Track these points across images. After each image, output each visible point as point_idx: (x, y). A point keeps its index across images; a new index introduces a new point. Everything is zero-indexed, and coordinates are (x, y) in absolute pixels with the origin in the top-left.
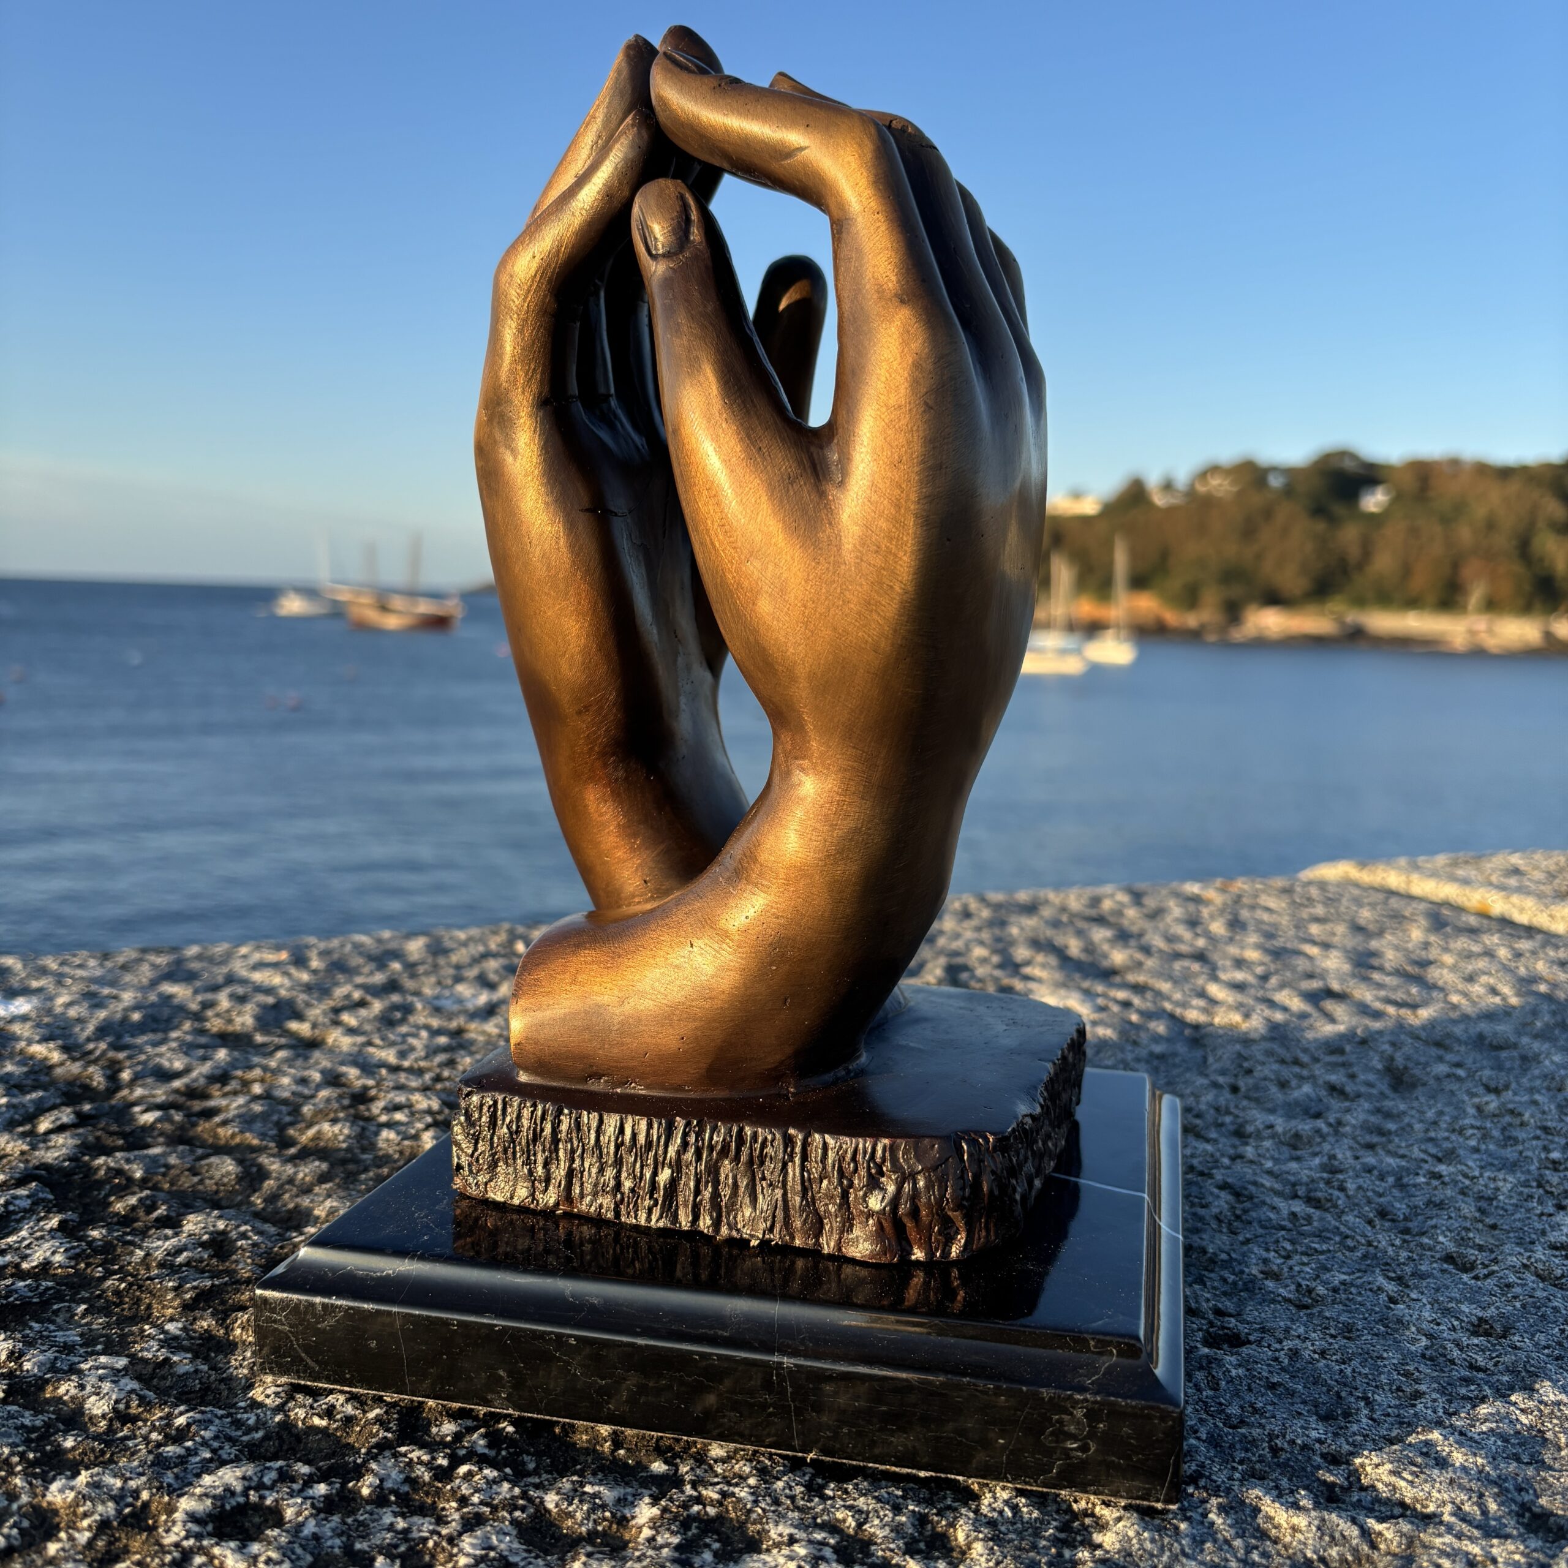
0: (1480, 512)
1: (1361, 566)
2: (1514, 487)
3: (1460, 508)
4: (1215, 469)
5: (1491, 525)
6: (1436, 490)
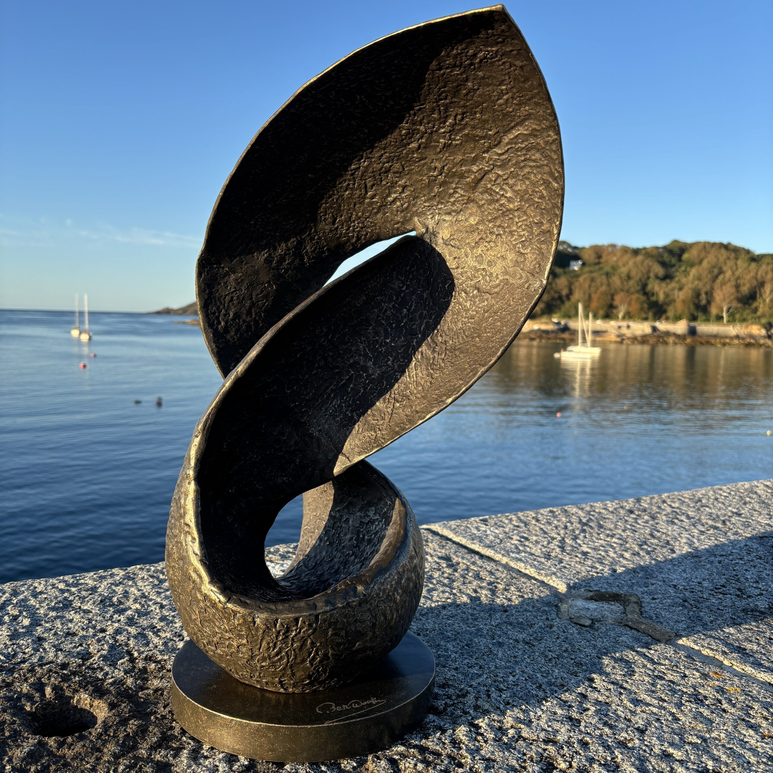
0: (624, 270)
1: (568, 297)
2: (640, 258)
3: (614, 268)
5: (629, 277)
6: (604, 259)
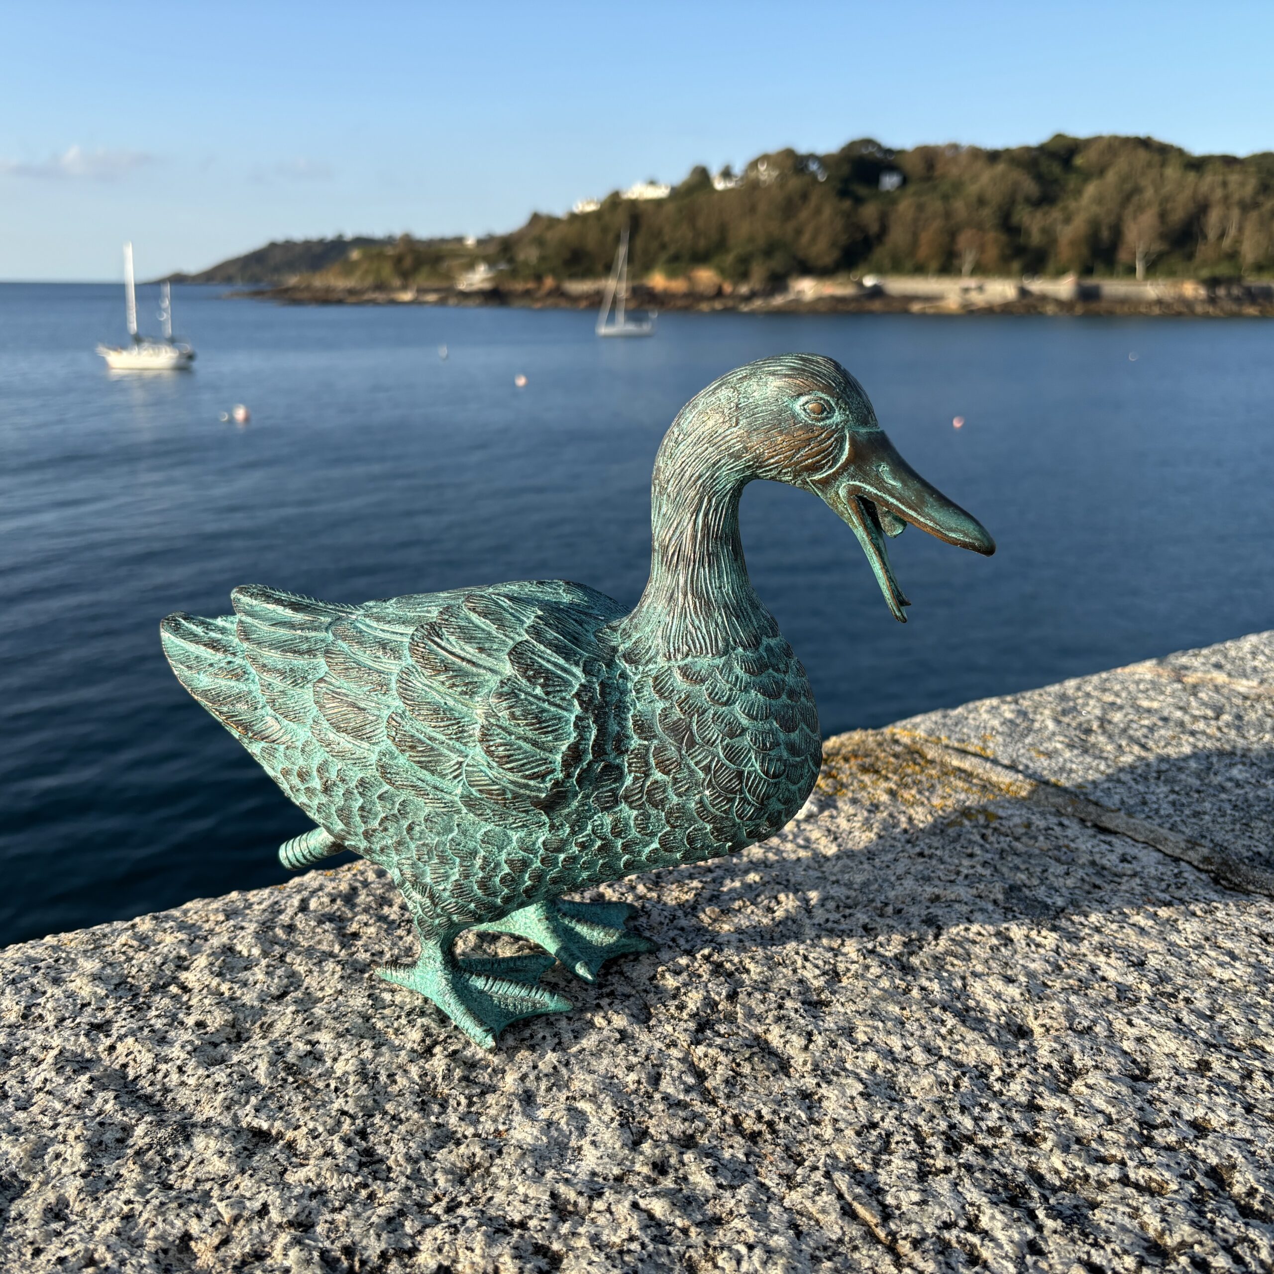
0: (973, 189)
1: (879, 238)
3: (958, 186)
4: (765, 158)
5: (981, 201)
6: (939, 171)
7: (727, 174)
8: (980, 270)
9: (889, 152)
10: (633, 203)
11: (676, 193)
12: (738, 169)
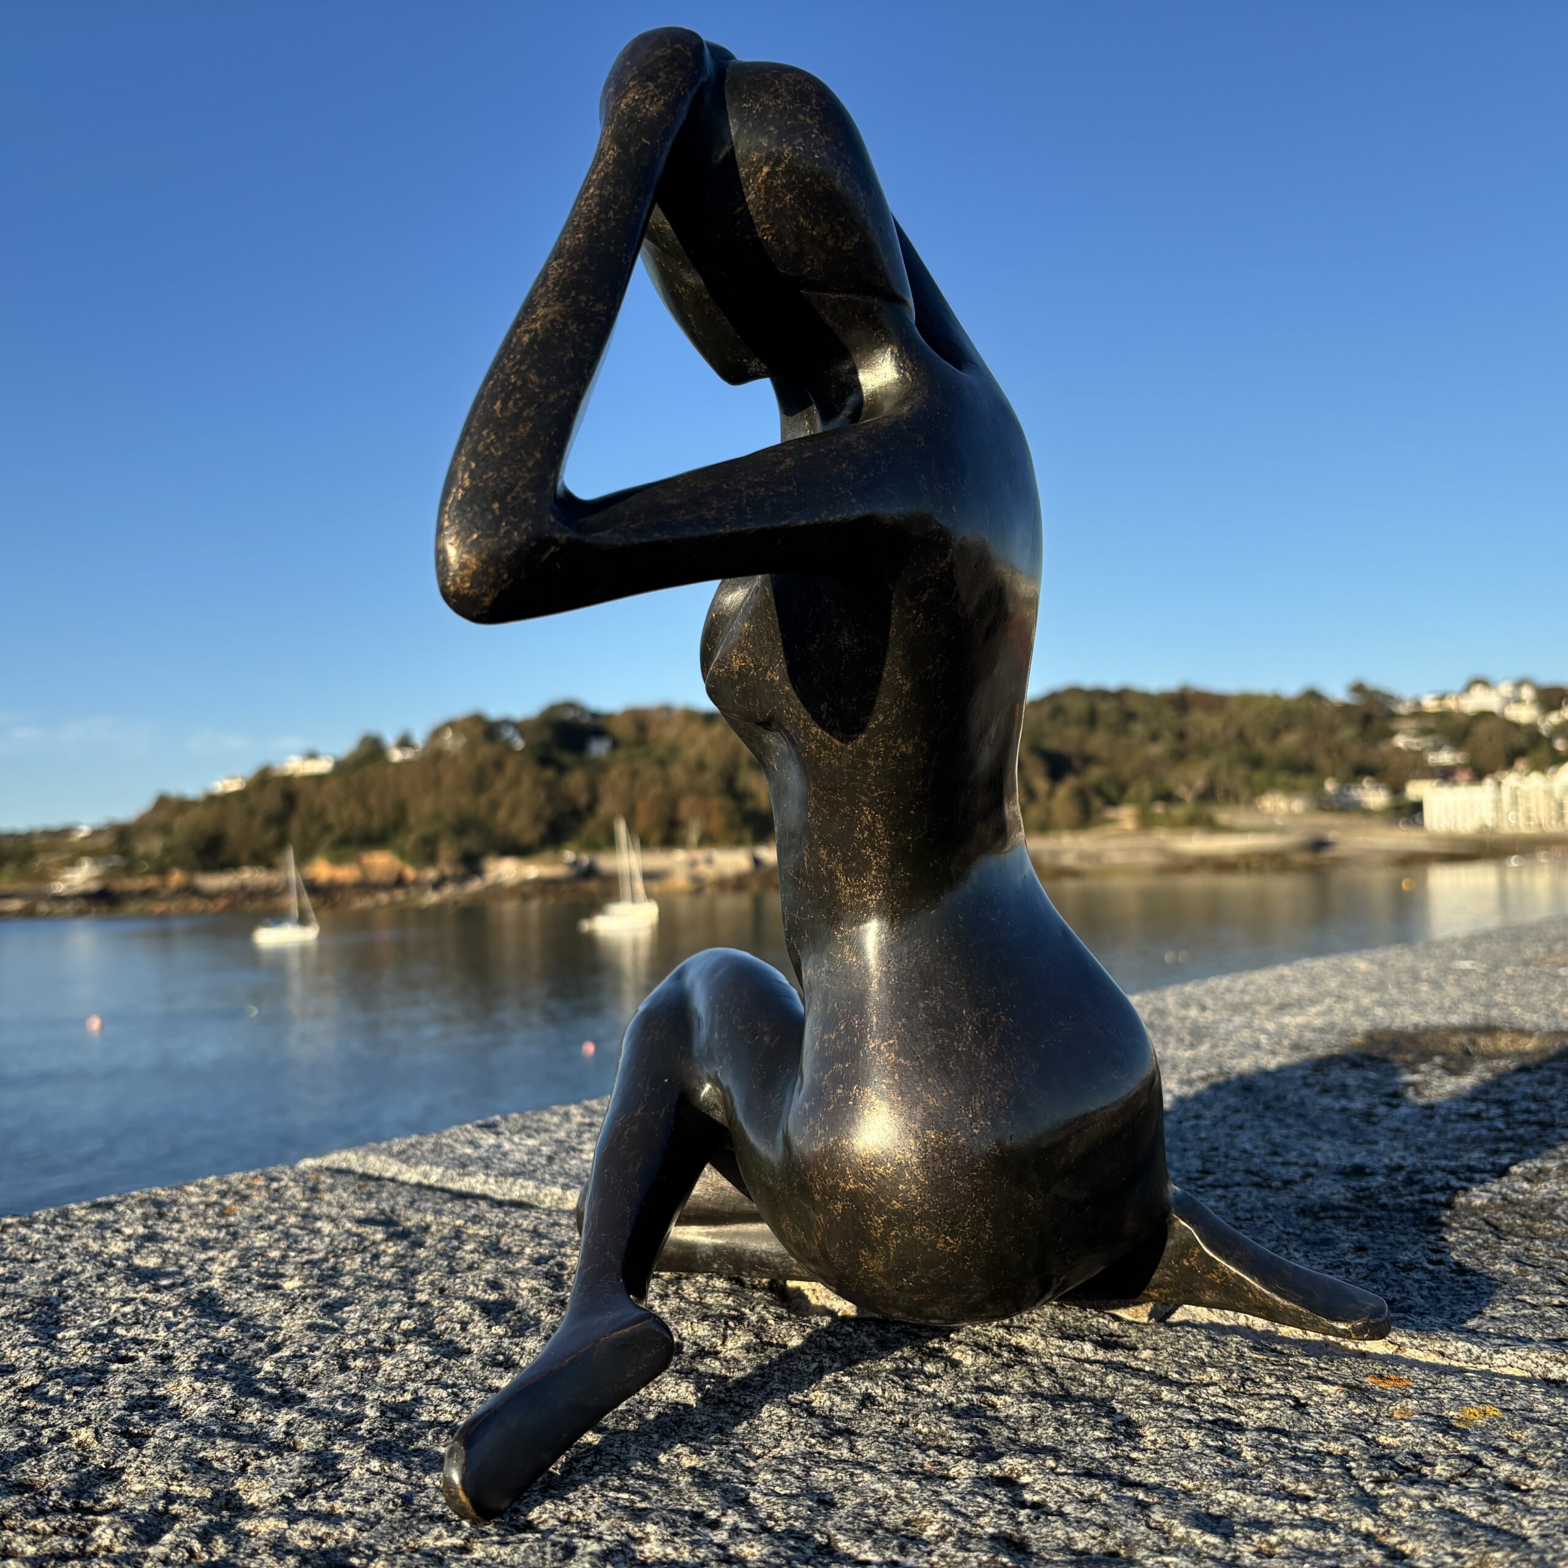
0: (691, 754)
1: (591, 808)
3: (674, 750)
4: (452, 725)
5: (701, 766)
6: (652, 734)
7: (405, 743)
8: (707, 840)
9: (595, 716)
10: (288, 780)
11: (341, 768)
12: (419, 737)
